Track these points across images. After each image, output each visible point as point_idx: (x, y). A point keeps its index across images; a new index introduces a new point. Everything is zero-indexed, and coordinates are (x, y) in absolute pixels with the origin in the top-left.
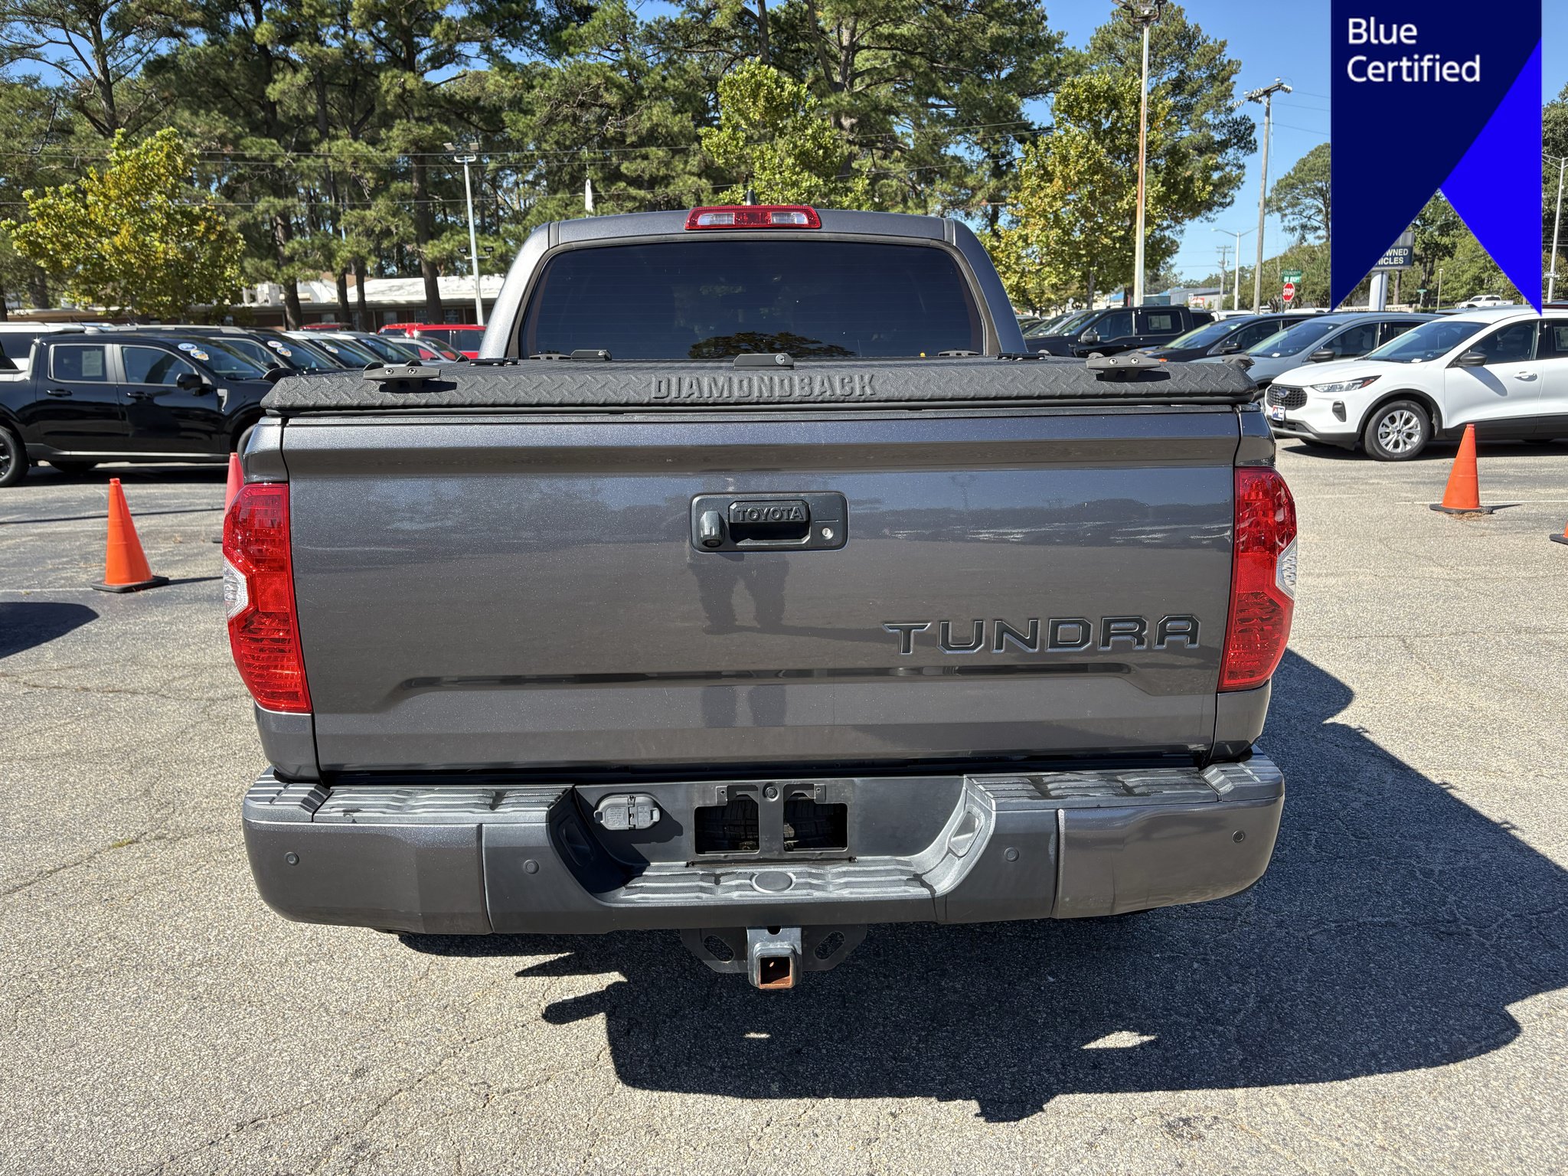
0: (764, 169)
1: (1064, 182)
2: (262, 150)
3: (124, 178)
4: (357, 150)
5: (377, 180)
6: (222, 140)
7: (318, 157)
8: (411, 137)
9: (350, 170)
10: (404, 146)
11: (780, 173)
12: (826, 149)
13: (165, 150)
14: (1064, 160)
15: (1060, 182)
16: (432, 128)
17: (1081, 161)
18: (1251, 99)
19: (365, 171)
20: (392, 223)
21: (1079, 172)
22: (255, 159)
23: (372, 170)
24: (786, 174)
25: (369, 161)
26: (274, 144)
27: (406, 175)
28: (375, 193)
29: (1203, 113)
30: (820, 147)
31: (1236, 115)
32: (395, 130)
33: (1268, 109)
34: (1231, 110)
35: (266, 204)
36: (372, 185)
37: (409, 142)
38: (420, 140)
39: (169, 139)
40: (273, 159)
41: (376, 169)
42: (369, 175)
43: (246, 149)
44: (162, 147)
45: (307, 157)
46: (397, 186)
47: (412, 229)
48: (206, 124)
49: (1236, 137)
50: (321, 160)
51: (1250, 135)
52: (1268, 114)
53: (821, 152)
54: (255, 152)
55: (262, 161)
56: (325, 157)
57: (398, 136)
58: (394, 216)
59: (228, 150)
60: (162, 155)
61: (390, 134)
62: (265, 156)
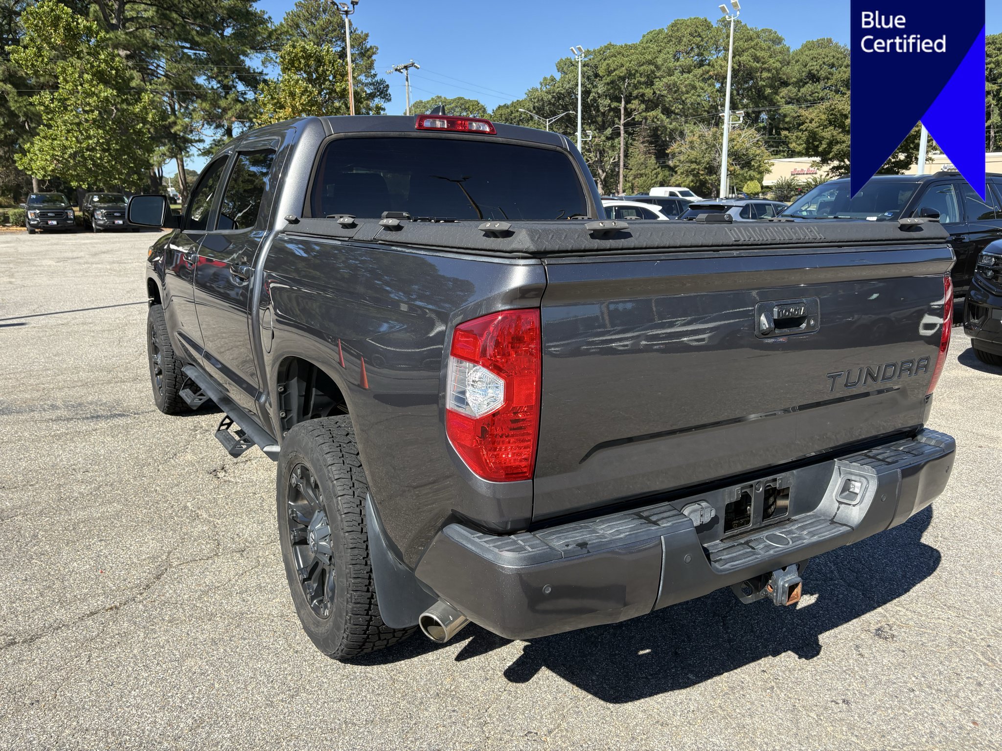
0: (67, 82)
1: (293, 110)
11: (81, 85)
12: (117, 70)
14: (292, 95)
15: (290, 110)
17: (303, 97)
18: (396, 70)
21: (302, 104)
24: (86, 86)
29: (359, 75)
30: (112, 68)
31: (378, 78)
33: (407, 77)
34: (375, 75)
49: (378, 91)
51: (387, 90)
52: (407, 80)
53: (114, 72)
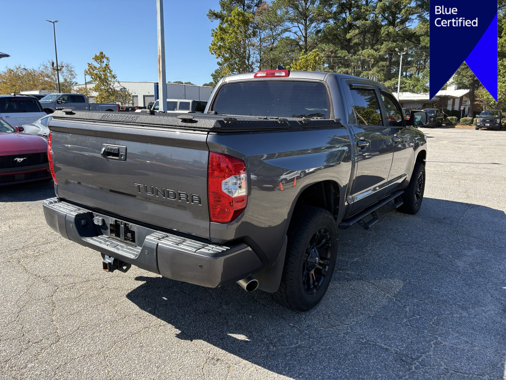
2: (342, 54)
3: (302, 64)
4: (370, 52)
5: (374, 61)
6: (332, 52)
7: (358, 55)
8: (388, 47)
9: (366, 59)
10: (385, 50)
13: (314, 55)
16: (395, 44)
19: (371, 59)
20: (377, 75)
22: (340, 57)
23: (374, 58)
25: (373, 56)
26: (345, 52)
27: (385, 60)
28: (373, 66)
32: (383, 45)
35: (340, 70)
36: (372, 62)
37: (387, 49)
38: (391, 48)
39: (316, 52)
40: (345, 57)
41: (375, 58)
42: (372, 60)
43: (338, 54)
44: (313, 54)
45: (355, 55)
46: (381, 63)
47: (383, 77)
48: (328, 47)
50: (358, 56)
54: (340, 55)
55: (342, 57)
56: (360, 55)
57: (383, 48)
58: (378, 73)
59: (333, 55)
60: (313, 57)
61: (381, 47)
62: (343, 56)
